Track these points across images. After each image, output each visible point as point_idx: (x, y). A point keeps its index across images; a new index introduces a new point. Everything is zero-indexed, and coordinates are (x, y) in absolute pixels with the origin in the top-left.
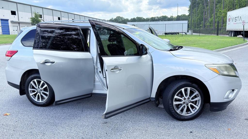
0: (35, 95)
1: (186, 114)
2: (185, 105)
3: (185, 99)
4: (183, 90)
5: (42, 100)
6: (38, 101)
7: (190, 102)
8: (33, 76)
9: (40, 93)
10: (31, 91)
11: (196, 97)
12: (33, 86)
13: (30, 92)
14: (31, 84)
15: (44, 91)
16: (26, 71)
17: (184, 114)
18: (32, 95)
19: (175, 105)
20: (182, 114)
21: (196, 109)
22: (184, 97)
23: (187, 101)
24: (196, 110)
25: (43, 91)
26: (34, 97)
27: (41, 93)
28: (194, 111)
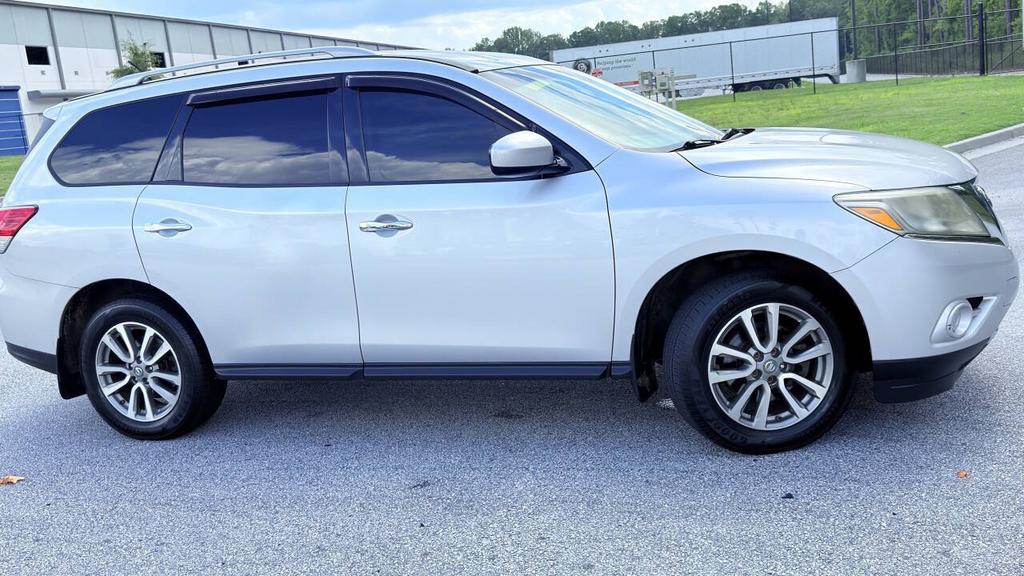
0: (125, 392)
1: (768, 422)
2: (763, 381)
3: (759, 356)
4: (746, 316)
5: (155, 413)
6: (140, 419)
7: (783, 371)
8: (108, 310)
9: (145, 381)
10: (104, 375)
11: (808, 342)
12: (112, 353)
13: (101, 381)
14: (106, 347)
15: (160, 370)
16: (77, 290)
17: (761, 421)
18: (113, 394)
19: (719, 384)
20: (754, 425)
21: (814, 396)
22: (755, 348)
23: (768, 364)
24: (815, 403)
25: (157, 371)
26: (121, 403)
27: (150, 380)
28: (806, 406)
